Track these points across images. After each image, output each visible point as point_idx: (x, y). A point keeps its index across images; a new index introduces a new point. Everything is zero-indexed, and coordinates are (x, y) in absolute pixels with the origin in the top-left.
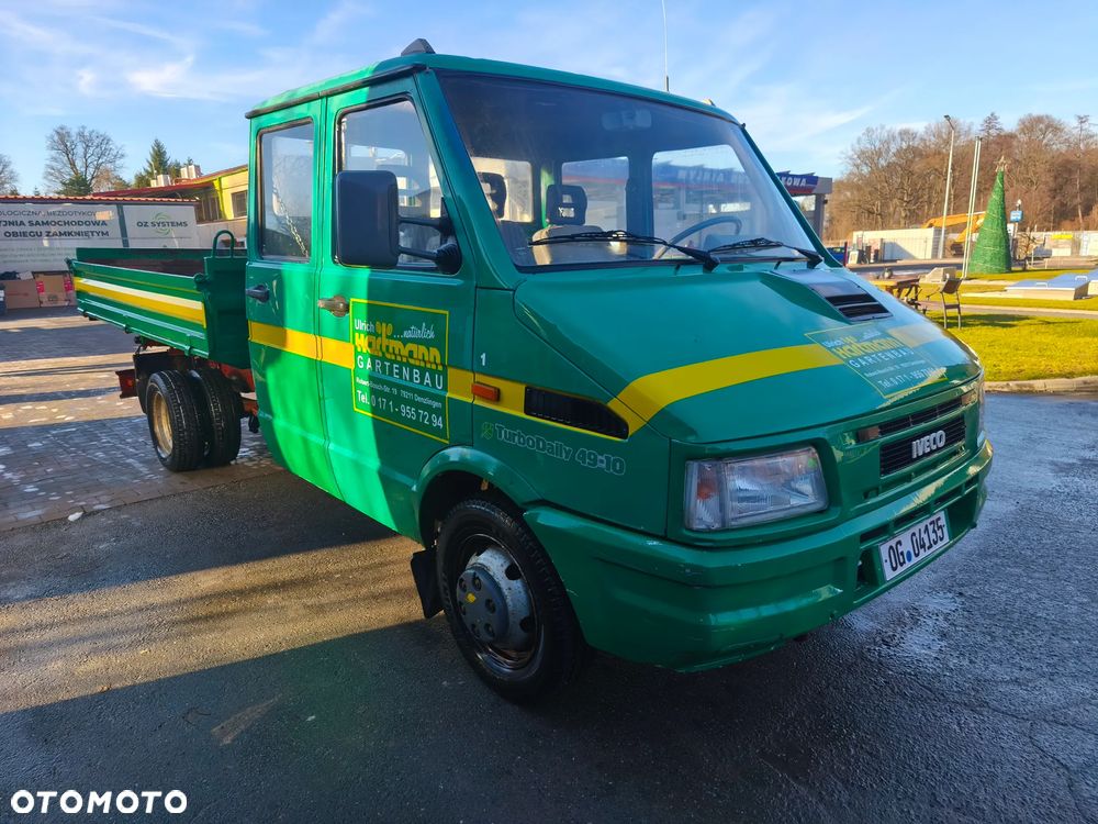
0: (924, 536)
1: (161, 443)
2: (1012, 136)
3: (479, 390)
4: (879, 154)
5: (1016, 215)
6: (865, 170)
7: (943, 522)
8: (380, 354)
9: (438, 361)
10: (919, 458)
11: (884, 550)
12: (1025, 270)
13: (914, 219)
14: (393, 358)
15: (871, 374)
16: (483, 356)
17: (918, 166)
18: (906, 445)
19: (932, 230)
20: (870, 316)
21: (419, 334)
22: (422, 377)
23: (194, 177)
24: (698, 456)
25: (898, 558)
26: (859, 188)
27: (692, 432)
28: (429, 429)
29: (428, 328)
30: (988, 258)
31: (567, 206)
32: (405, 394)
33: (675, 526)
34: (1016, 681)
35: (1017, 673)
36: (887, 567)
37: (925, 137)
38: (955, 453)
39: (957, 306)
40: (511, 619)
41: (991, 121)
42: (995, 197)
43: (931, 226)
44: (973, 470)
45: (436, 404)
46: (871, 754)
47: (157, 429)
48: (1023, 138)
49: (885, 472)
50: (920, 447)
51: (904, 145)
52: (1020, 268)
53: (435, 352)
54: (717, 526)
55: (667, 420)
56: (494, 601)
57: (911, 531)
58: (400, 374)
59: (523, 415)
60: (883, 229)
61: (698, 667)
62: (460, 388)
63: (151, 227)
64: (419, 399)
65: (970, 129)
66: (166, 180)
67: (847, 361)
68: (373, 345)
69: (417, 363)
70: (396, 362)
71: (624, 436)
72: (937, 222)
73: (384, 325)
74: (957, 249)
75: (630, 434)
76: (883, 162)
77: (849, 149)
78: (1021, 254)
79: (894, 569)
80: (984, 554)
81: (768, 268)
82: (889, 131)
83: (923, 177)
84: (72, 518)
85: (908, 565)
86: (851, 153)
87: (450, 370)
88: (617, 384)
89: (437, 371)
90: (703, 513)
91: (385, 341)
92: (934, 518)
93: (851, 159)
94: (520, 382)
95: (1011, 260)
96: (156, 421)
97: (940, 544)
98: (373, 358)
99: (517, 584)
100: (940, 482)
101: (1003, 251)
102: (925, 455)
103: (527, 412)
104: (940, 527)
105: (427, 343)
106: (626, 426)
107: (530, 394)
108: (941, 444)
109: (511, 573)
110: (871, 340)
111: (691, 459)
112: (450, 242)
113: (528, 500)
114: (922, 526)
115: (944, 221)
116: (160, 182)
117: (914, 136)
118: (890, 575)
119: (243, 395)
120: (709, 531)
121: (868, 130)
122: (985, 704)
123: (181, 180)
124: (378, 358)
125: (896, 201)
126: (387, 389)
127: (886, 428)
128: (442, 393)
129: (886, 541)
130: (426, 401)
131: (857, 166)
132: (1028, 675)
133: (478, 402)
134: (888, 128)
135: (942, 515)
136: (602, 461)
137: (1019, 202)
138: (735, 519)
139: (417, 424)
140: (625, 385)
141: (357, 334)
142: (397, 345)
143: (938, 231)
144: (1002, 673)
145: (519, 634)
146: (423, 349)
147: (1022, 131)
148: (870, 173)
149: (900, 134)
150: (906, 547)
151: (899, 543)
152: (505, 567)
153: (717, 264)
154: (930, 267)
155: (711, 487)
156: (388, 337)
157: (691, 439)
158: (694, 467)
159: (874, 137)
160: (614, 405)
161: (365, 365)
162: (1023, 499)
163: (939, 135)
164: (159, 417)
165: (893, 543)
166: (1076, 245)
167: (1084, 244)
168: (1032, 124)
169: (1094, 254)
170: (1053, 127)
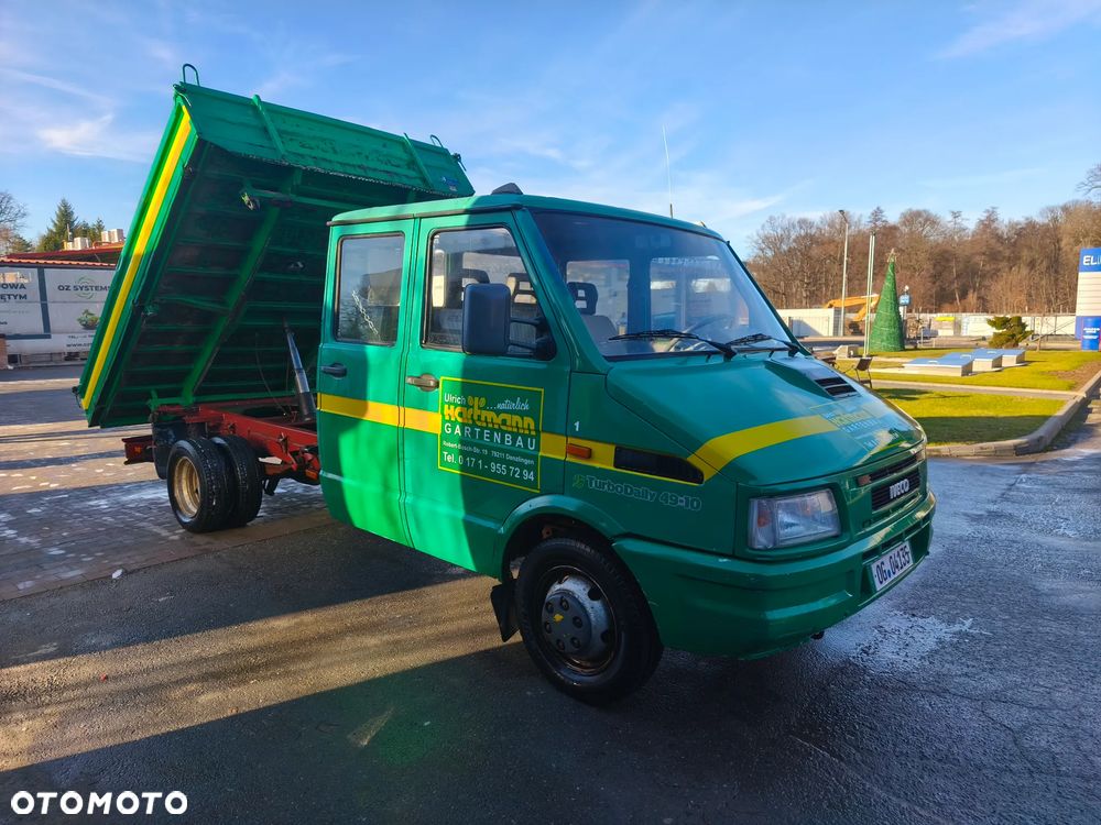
0: (898, 559)
1: (181, 506)
2: (894, 228)
3: (572, 450)
4: (781, 240)
5: (904, 299)
6: (770, 254)
7: (908, 549)
8: (471, 422)
9: (532, 427)
10: (894, 498)
11: (874, 567)
12: (916, 349)
13: (814, 300)
14: (484, 425)
15: (859, 438)
16: (577, 424)
17: (815, 251)
18: (886, 488)
19: (832, 310)
20: (846, 395)
21: (512, 406)
22: (514, 440)
23: (117, 241)
24: (759, 495)
25: (884, 575)
26: (764, 271)
27: (754, 478)
28: (521, 481)
29: (522, 401)
30: (885, 338)
31: (581, 299)
32: (495, 454)
33: (741, 549)
34: (966, 675)
35: (965, 670)
36: (876, 580)
37: (821, 226)
38: (913, 497)
39: (869, 382)
40: (594, 632)
41: (877, 213)
42: (888, 284)
43: (831, 306)
44: (921, 514)
45: (527, 462)
46: (871, 729)
47: (177, 493)
48: (905, 230)
49: (875, 509)
50: (895, 490)
51: (803, 232)
52: (912, 347)
53: (529, 421)
54: (771, 546)
55: (734, 470)
56: (580, 619)
57: (890, 554)
58: (491, 438)
59: (612, 468)
60: (787, 308)
61: (755, 656)
62: (553, 448)
63: (73, 292)
64: (511, 458)
65: (859, 221)
66: (83, 243)
67: (841, 427)
68: (464, 415)
69: (510, 429)
70: (487, 428)
71: (700, 481)
72: (837, 303)
73: (477, 399)
74: (855, 328)
75: (705, 479)
76: (785, 247)
77: (755, 234)
78: (911, 334)
79: (881, 583)
80: (925, 586)
81: (764, 356)
82: (789, 220)
83: (822, 262)
84: (115, 576)
85: (889, 580)
86: (756, 238)
87: (543, 436)
88: (695, 444)
89: (529, 435)
90: (761, 539)
91: (477, 412)
92: (903, 546)
93: (757, 243)
94: (609, 443)
95: (904, 340)
96: (176, 485)
97: (908, 566)
98: (463, 426)
99: (597, 604)
100: (888, 529)
101: (896, 331)
102: (898, 497)
103: (616, 466)
104: (907, 553)
105: (522, 414)
106: (702, 475)
107: (619, 451)
108: (907, 489)
109: (593, 595)
110: (851, 413)
111: (753, 497)
112: (545, 337)
113: (616, 533)
114: (895, 552)
115: (843, 302)
116: (77, 245)
117: (811, 225)
118: (879, 587)
119: (261, 459)
120: (766, 549)
121: (771, 218)
122: (946, 691)
123: (100, 244)
124: (468, 425)
125: (798, 282)
126: (476, 450)
127: (875, 476)
128: (535, 453)
129: (874, 561)
130: (518, 459)
131: (762, 250)
132: (973, 670)
133: (570, 459)
134: (788, 216)
135: (907, 544)
136: (681, 501)
137: (907, 288)
138: (782, 541)
139: (507, 478)
140: (699, 444)
141: (446, 406)
142: (490, 415)
143: (838, 311)
144: (956, 669)
145: (598, 644)
146: (517, 418)
147: (904, 224)
148: (774, 256)
149: (799, 222)
150: (887, 567)
151: (882, 563)
152: (587, 591)
153: (735, 354)
154: (836, 344)
155: (767, 518)
156: (479, 408)
157: (752, 483)
158: (755, 503)
159: (777, 224)
160: (692, 459)
161: (453, 431)
162: (947, 543)
163: (831, 225)
164: (180, 481)
165: (878, 563)
166: (957, 326)
167: (964, 325)
168: (912, 218)
169: (973, 334)
170: (931, 221)
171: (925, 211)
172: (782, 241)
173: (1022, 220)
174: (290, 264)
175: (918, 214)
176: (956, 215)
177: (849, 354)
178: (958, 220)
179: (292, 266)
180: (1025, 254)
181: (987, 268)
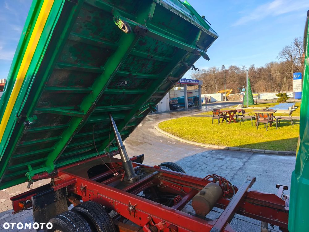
19: (220, 94)
30: (248, 101)
37: (208, 71)
41: (223, 67)
42: (248, 85)
48: (230, 71)
65: (219, 69)
72: (221, 92)
86: (191, 75)
101: (252, 99)
117: (206, 71)
143: (222, 94)
147: (230, 69)
149: (202, 70)
163: (211, 71)
166: (259, 96)
167: (260, 96)
168: (232, 68)
169: (263, 99)
170: (237, 68)
171: (235, 66)
172: (198, 75)
173: (260, 67)
174: (121, 82)
175: (233, 67)
176: (244, 67)
177: (242, 107)
178: (244, 68)
179: (122, 84)
180: (262, 76)
181: (253, 80)
